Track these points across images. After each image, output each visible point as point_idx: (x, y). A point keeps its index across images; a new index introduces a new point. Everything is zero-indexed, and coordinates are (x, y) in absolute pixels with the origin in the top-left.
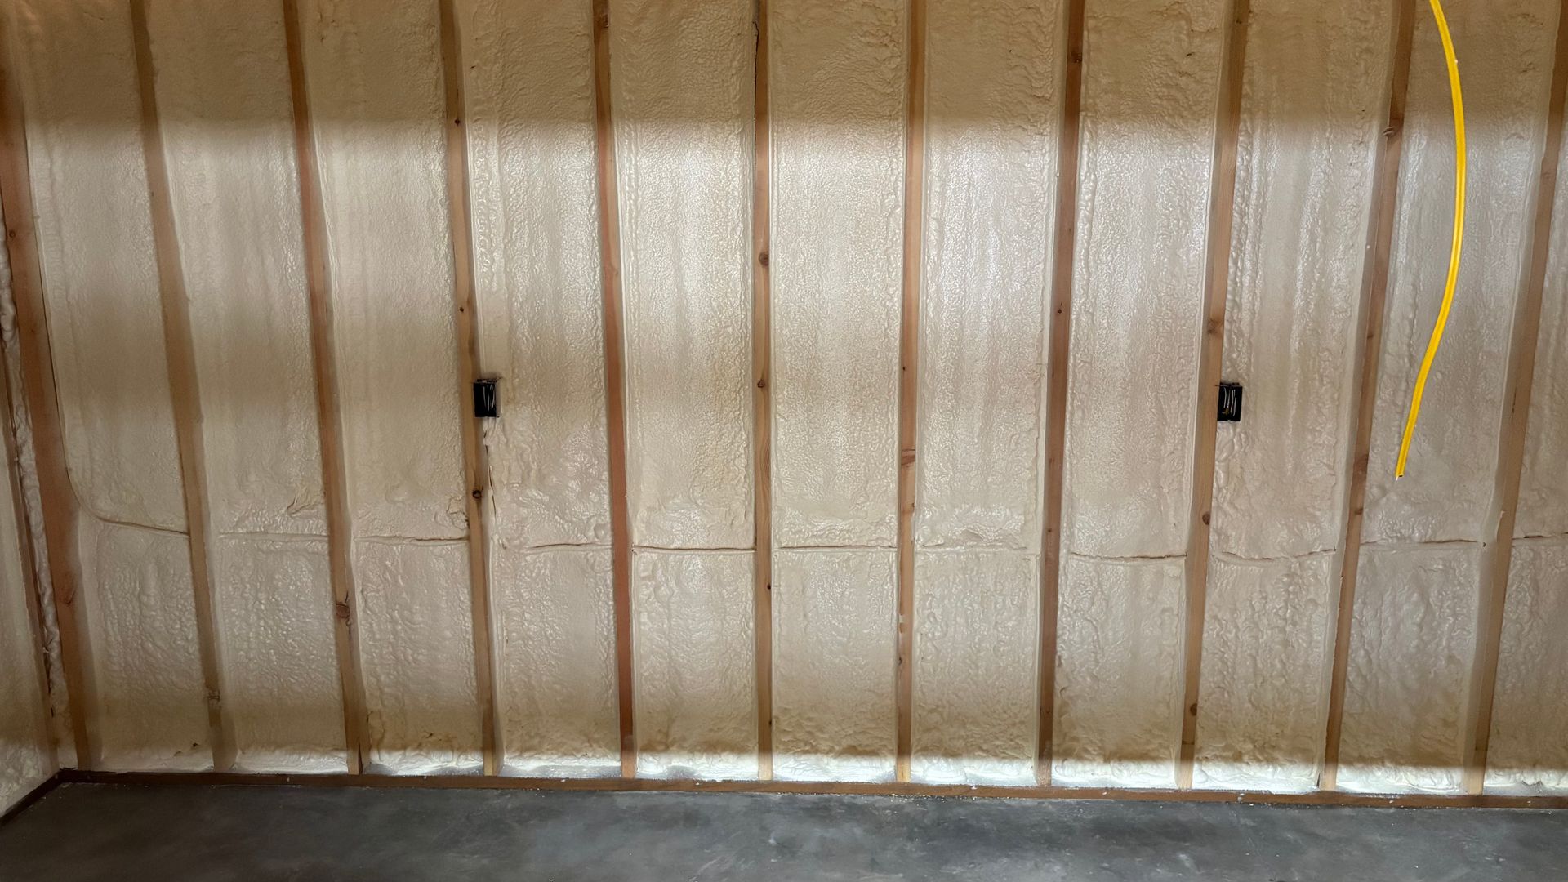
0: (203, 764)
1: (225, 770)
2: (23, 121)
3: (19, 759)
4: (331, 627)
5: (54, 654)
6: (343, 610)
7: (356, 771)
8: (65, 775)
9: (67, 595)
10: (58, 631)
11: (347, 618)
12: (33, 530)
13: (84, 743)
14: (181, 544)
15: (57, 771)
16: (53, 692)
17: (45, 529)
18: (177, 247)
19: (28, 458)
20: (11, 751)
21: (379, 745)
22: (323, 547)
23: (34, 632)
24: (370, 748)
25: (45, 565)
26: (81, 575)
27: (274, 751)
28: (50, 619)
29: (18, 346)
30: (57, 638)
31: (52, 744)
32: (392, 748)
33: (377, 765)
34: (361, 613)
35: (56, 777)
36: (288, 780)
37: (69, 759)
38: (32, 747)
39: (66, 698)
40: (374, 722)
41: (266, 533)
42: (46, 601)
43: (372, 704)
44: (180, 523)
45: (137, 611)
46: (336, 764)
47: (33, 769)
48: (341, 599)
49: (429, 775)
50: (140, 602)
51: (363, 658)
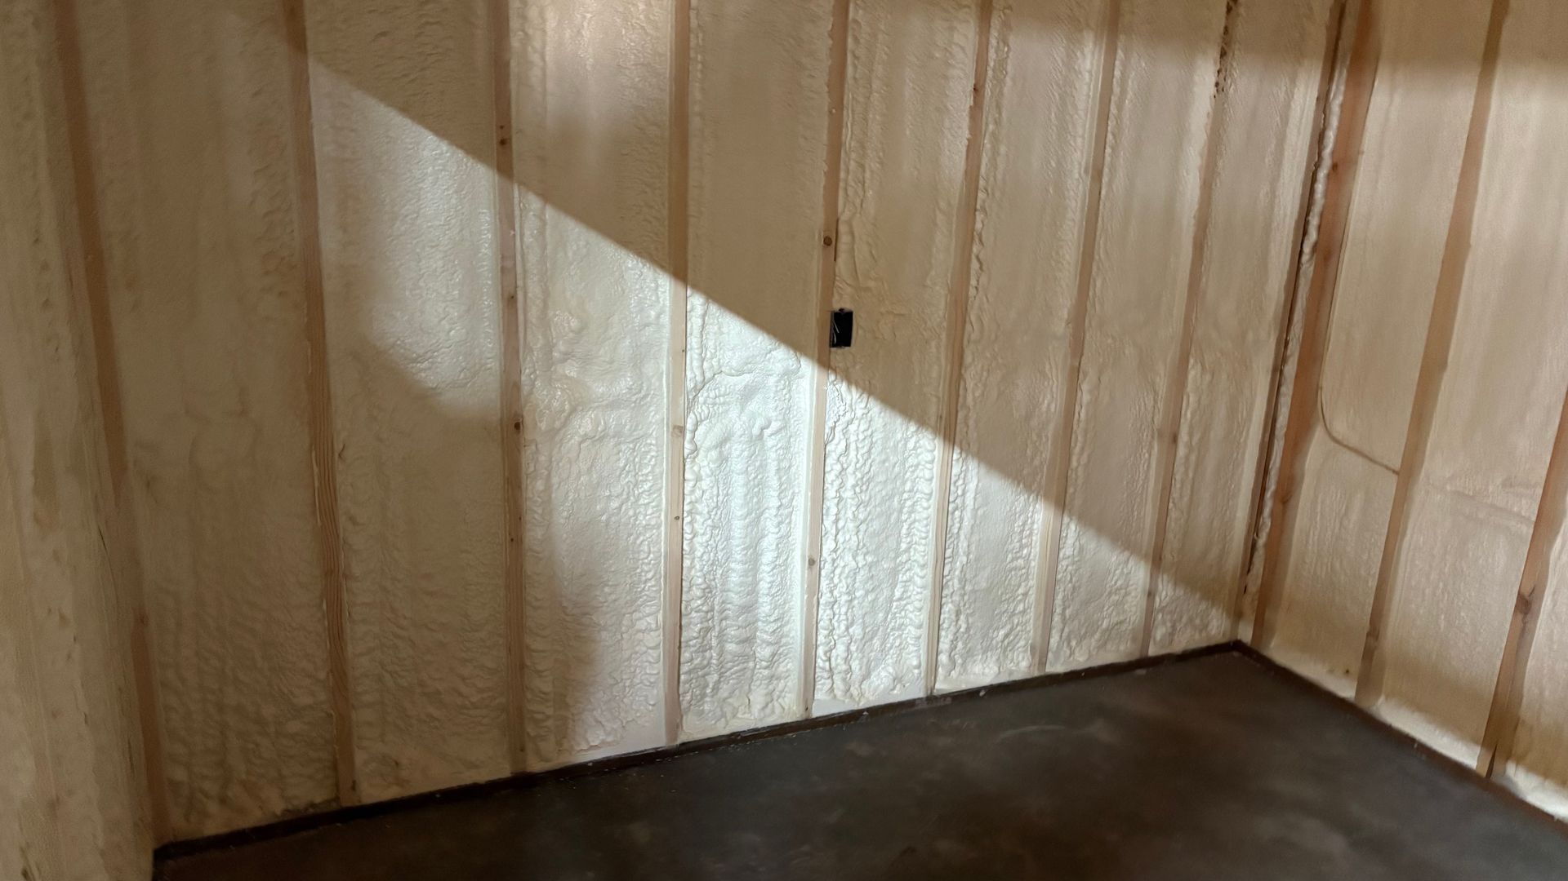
0: (1346, 690)
1: (1364, 704)
2: (1377, 60)
3: (1208, 615)
4: (1509, 617)
5: (1261, 541)
6: (1526, 605)
7: (1483, 772)
8: (1237, 645)
9: (1286, 497)
10: (1270, 524)
11: (1526, 614)
12: (1277, 432)
13: (1261, 626)
14: (1390, 484)
15: (1233, 639)
16: (1251, 573)
17: (1286, 435)
18: (1476, 191)
19: (1290, 369)
20: (1203, 606)
21: (1519, 761)
22: (1527, 531)
23: (1251, 518)
24: (1508, 757)
25: (1278, 464)
26: (1302, 481)
27: (1413, 711)
28: (1267, 511)
29: (1312, 268)
30: (1267, 530)
31: (1237, 615)
32: (1532, 769)
33: (1510, 780)
34: (1545, 617)
35: (1232, 644)
36: (1416, 746)
37: (1246, 634)
38: (1220, 610)
39: (1259, 582)
40: (1522, 733)
41: (1473, 498)
42: (1268, 495)
43: (1526, 712)
44: (1396, 463)
45: (1337, 530)
46: (1468, 756)
47: (1216, 627)
48: (1526, 592)
49: (1561, 819)
50: (1341, 524)
51: (1531, 663)
